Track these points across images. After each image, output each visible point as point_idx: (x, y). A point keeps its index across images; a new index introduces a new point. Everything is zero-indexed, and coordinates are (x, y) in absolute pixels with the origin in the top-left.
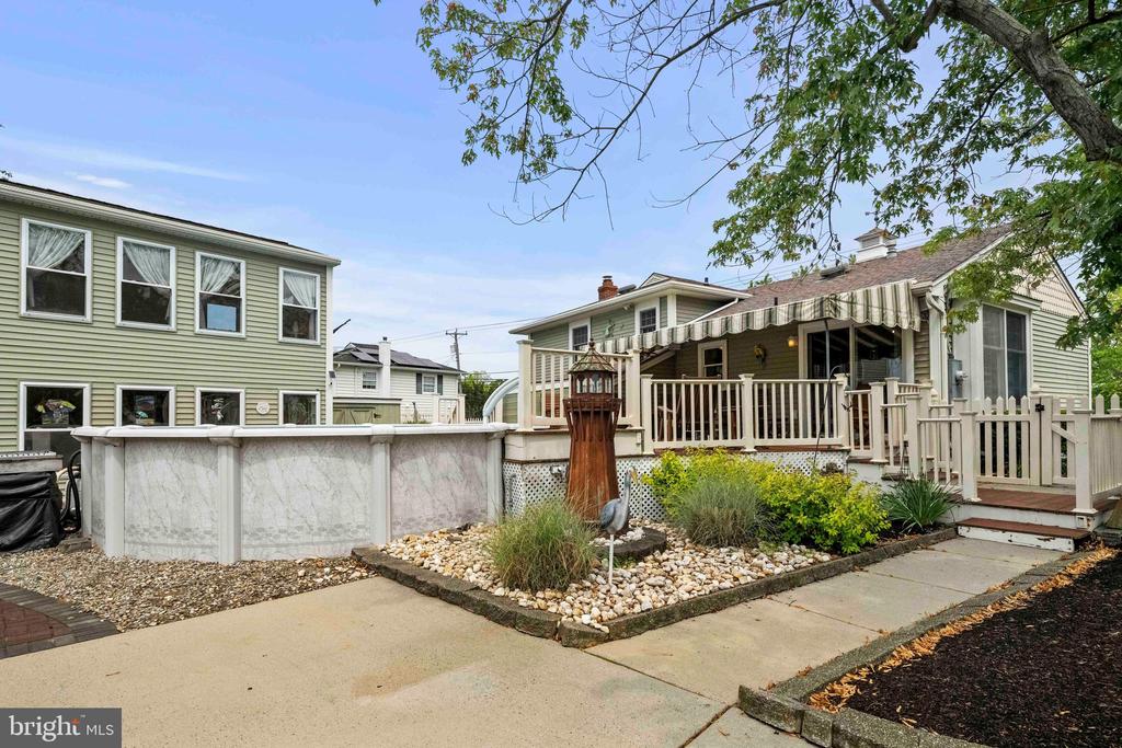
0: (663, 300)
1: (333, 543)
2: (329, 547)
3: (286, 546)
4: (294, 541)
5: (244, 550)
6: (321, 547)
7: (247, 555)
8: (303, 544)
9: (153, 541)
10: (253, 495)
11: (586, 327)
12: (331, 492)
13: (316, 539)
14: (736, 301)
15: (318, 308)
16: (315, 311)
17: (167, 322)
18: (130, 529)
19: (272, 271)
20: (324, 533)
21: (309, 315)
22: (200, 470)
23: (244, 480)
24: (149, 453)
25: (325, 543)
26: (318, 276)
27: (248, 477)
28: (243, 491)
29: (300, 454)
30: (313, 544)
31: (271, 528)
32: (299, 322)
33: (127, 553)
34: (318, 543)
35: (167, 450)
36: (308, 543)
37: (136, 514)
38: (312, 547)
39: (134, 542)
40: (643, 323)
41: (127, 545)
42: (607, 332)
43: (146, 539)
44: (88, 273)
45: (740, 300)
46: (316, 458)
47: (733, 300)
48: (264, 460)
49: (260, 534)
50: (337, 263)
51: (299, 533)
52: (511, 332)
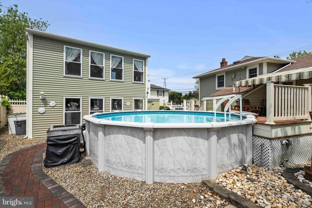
0: (261, 65)
1: (193, 176)
2: (191, 178)
3: (174, 177)
4: (177, 175)
5: (155, 177)
6: (188, 178)
7: (157, 180)
8: (180, 176)
9: (117, 168)
10: (159, 153)
11: (224, 75)
12: (192, 153)
13: (186, 174)
14: (290, 64)
15: (143, 71)
16: (143, 72)
17: (102, 77)
18: (107, 161)
19: (130, 60)
20: (189, 172)
21: (141, 74)
22: (137, 140)
23: (156, 146)
24: (115, 131)
25: (189, 176)
26: (144, 61)
27: (157, 145)
28: (155, 151)
29: (179, 136)
30: (185, 176)
31: (167, 168)
32: (138, 76)
33: (106, 170)
34: (187, 176)
35: (123, 131)
36: (182, 176)
37: (110, 155)
38: (184, 178)
39: (109, 167)
40: (250, 73)
41: (106, 167)
42: (233, 77)
43: (114, 166)
44: (81, 62)
45: (292, 63)
46: (186, 137)
47: (289, 63)
48: (164, 138)
49: (162, 171)
50: (149, 57)
51: (179, 171)
52: (193, 78)
